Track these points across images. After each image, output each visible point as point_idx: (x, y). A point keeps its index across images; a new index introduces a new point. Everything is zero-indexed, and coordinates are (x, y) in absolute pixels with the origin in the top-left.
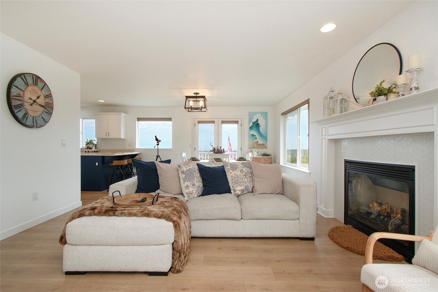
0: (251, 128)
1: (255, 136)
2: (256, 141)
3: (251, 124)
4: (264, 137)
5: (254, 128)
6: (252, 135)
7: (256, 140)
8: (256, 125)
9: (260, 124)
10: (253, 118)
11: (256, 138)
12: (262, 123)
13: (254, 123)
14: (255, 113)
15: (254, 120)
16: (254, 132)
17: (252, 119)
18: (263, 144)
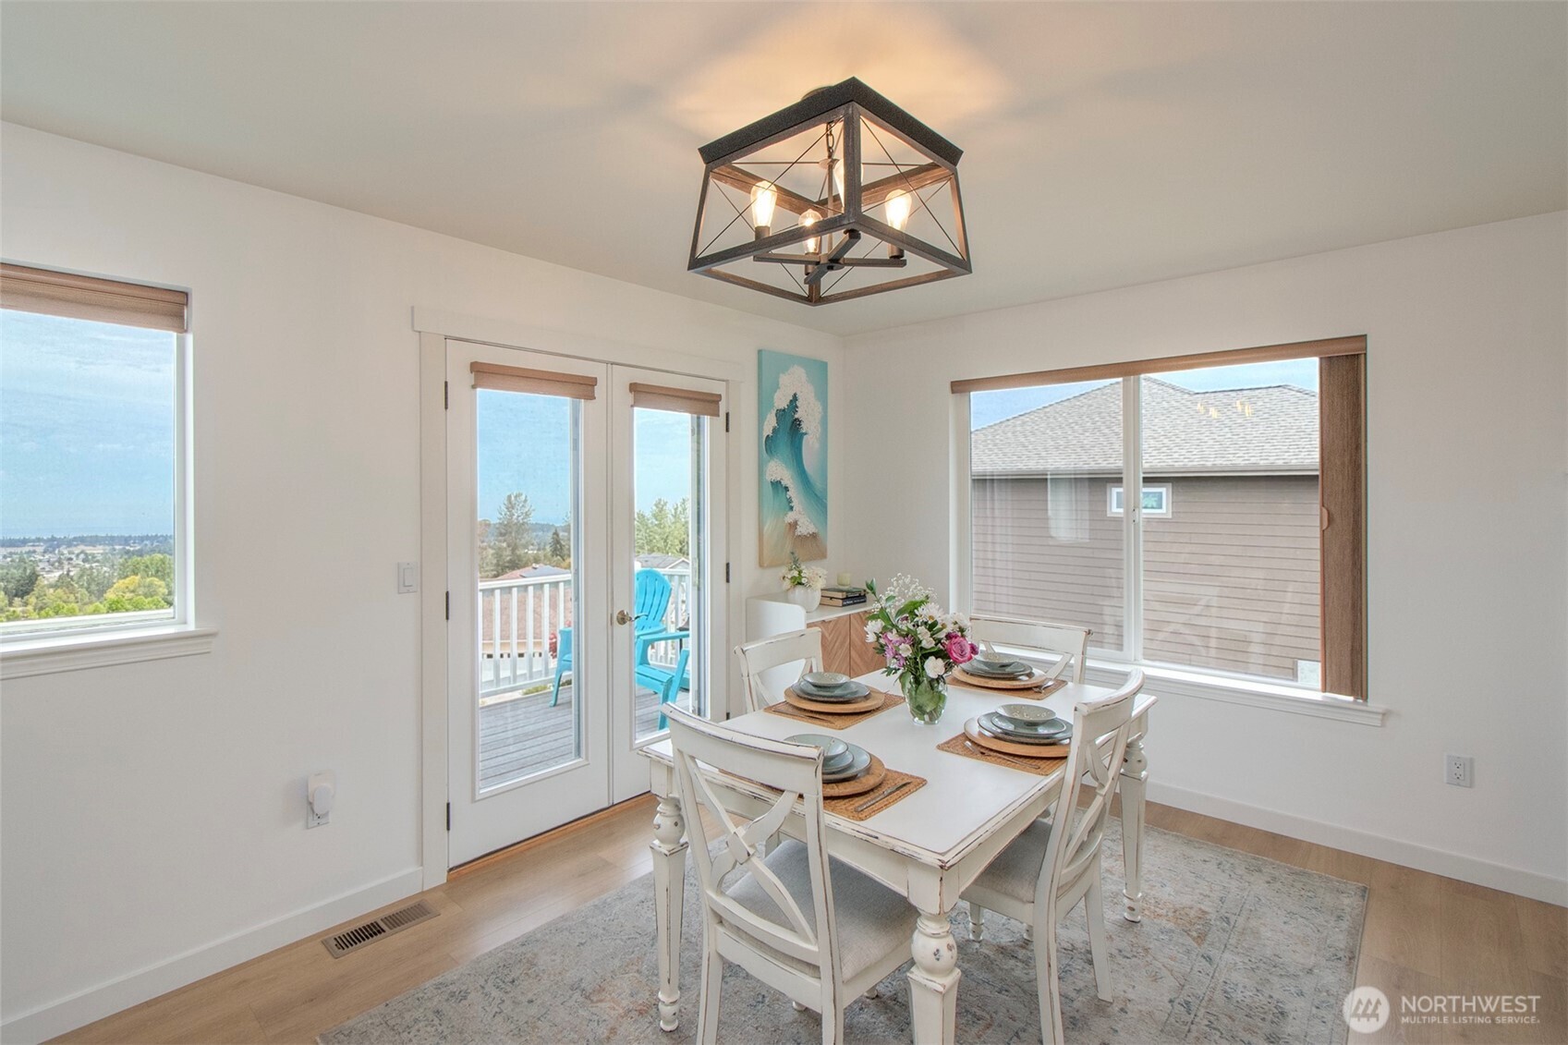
0: (770, 444)
1: (787, 489)
2: (790, 517)
3: (771, 422)
4: (817, 499)
5: (783, 441)
6: (777, 485)
7: (790, 513)
8: (789, 430)
9: (803, 425)
10: (776, 387)
11: (790, 501)
12: (808, 415)
13: (781, 414)
14: (785, 361)
15: (781, 402)
16: (779, 470)
17: (775, 392)
18: (814, 536)
